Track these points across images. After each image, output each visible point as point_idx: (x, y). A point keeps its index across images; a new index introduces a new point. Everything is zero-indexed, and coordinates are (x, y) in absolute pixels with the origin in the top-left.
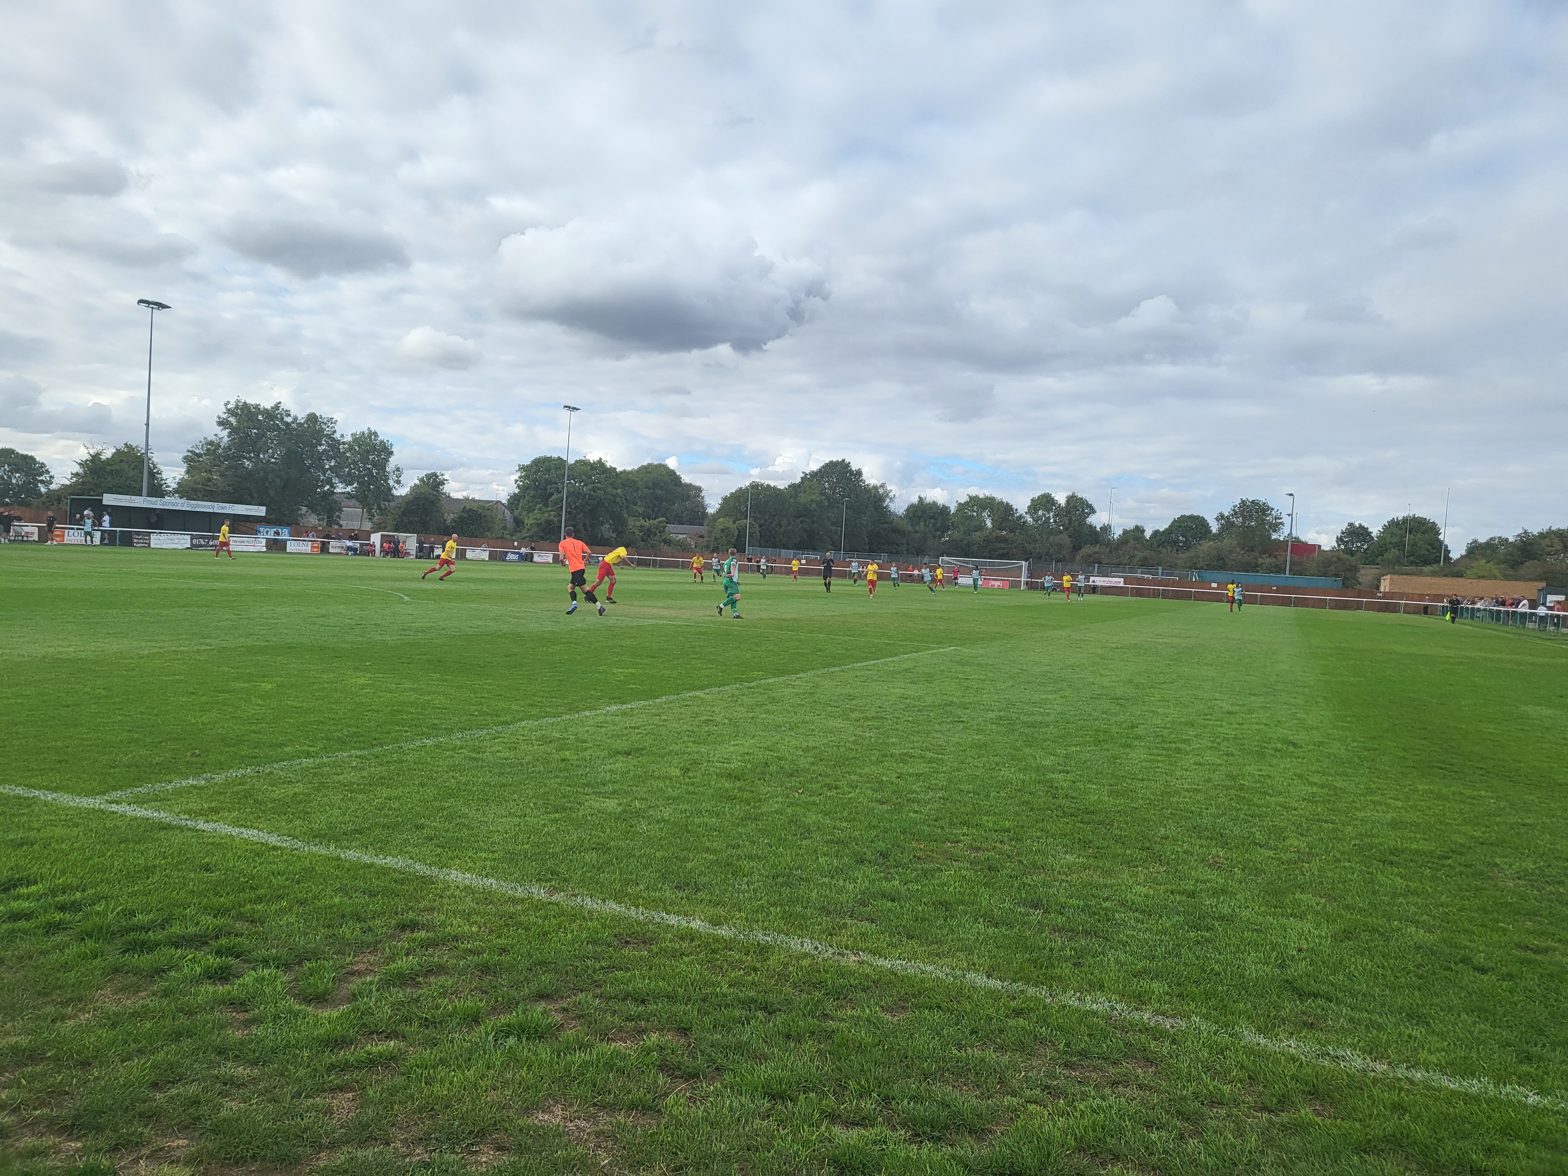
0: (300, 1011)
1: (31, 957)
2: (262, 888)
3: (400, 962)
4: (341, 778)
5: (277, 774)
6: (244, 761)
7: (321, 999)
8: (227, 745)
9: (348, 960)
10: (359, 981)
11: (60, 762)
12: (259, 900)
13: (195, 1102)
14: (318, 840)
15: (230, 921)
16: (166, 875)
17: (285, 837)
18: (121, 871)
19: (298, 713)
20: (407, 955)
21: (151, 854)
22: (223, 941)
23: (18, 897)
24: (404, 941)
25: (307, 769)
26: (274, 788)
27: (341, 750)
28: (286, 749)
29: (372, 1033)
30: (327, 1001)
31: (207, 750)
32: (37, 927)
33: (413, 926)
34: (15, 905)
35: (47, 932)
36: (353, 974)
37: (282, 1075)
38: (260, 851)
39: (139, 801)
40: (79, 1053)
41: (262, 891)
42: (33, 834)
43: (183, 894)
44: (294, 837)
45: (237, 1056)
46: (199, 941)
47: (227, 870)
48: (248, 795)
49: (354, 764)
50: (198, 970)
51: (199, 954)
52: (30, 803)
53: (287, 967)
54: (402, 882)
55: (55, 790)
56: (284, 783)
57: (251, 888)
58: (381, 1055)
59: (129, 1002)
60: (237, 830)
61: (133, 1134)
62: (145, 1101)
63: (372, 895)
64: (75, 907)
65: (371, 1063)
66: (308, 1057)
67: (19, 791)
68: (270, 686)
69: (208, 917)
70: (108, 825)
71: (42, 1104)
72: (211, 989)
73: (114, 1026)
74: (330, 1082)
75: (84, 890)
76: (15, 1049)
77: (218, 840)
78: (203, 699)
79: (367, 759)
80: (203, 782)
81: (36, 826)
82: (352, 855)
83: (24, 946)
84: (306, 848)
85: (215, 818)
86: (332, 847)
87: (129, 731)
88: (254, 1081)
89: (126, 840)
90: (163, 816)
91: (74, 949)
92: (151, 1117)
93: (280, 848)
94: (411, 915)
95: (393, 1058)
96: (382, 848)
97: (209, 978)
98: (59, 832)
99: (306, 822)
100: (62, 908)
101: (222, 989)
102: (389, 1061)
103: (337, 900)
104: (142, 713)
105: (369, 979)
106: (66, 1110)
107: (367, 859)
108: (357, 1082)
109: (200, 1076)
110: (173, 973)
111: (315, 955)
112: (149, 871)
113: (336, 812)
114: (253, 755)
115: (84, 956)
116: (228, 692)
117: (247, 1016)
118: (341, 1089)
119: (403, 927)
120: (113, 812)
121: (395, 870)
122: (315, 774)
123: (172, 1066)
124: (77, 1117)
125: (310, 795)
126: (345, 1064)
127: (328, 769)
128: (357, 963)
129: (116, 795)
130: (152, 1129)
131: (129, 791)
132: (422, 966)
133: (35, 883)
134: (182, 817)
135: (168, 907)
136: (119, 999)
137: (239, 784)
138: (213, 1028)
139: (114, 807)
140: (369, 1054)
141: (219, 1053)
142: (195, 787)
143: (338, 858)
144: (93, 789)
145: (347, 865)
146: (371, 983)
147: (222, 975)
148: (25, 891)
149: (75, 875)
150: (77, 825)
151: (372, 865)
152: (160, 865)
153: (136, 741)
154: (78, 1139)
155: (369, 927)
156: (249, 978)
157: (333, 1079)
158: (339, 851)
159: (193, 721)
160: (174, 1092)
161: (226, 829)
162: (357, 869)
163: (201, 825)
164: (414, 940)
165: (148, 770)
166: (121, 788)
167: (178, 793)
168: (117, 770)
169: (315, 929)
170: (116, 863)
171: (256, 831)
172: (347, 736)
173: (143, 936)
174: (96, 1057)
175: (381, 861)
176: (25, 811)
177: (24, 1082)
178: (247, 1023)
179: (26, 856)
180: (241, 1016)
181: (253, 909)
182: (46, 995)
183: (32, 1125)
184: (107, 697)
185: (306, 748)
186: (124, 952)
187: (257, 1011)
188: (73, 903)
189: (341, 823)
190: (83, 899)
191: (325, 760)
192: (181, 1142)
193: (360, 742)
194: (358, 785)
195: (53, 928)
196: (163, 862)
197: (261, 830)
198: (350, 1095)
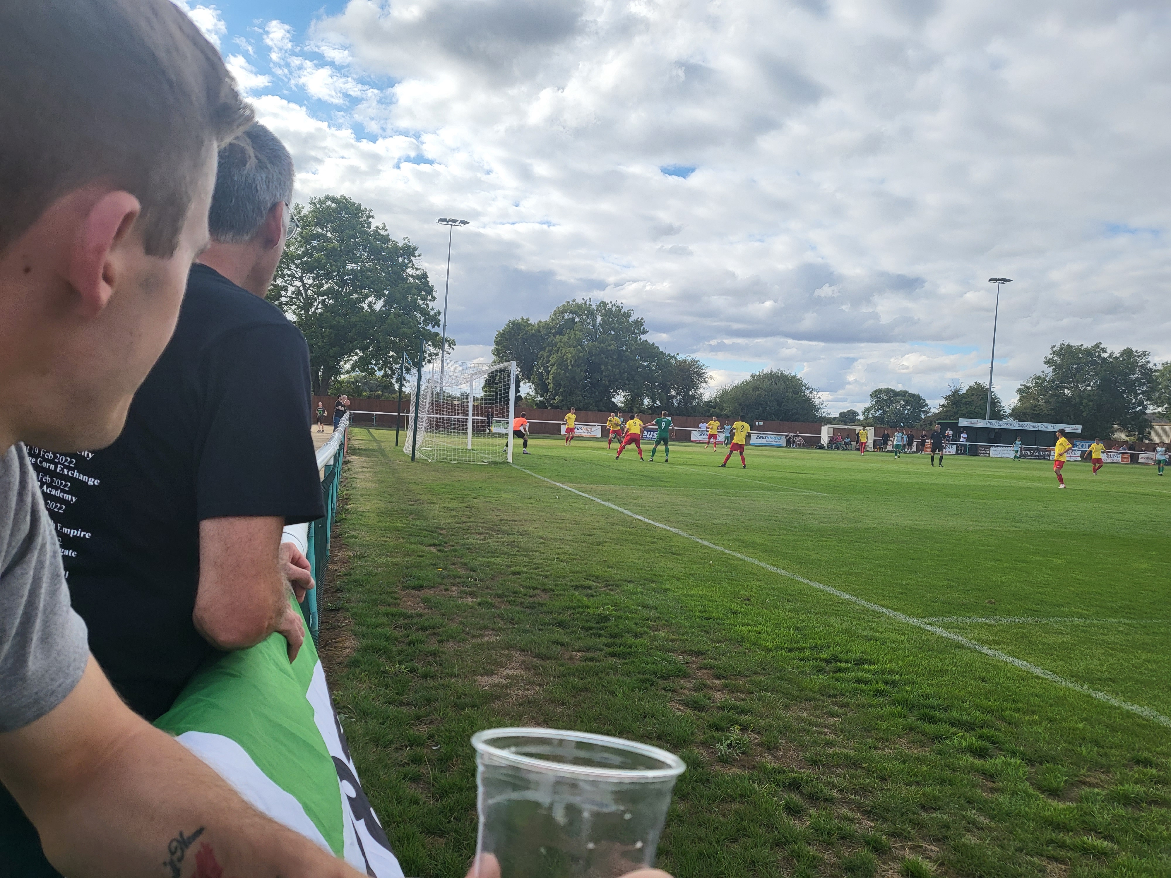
0: (1033, 795)
1: (864, 707)
2: (1021, 702)
3: (1127, 786)
4: (1105, 637)
5: (1052, 626)
6: (1027, 612)
7: (1054, 793)
8: (1016, 599)
9: (1082, 771)
10: (1088, 790)
11: (902, 594)
12: (1018, 710)
13: (945, 826)
14: (1075, 679)
15: (993, 719)
16: (954, 678)
17: (1048, 672)
18: (926, 668)
19: (1080, 584)
20: (1136, 783)
21: (947, 662)
22: (985, 730)
23: (863, 670)
24: (1135, 772)
25: (1077, 626)
26: (1047, 635)
27: (1112, 617)
28: (1062, 609)
29: (1091, 830)
30: (1058, 796)
31: (1000, 601)
32: (870, 690)
33: (1147, 763)
34: (860, 674)
35: (876, 695)
36: (1085, 783)
37: (1011, 833)
38: (1025, 678)
39: (946, 626)
40: (881, 771)
41: (1021, 705)
42: (878, 634)
43: (963, 693)
44: (1055, 673)
45: (980, 808)
46: (969, 727)
47: (998, 684)
48: (1024, 636)
49: (1121, 629)
50: (964, 744)
51: (967, 735)
52: (880, 615)
53: (1031, 762)
54: (1144, 727)
55: (896, 610)
56: (1055, 633)
57: (1014, 701)
58: (1094, 847)
59: (916, 751)
60: (1011, 659)
61: (904, 830)
62: (914, 813)
63: (1113, 729)
64: (893, 684)
65: (1085, 851)
66: (1033, 828)
67: (875, 607)
68: (1060, 562)
69: (978, 712)
70: (923, 638)
71: (856, 793)
72: (971, 759)
73: (904, 762)
74: (1048, 851)
75: (900, 675)
76: (846, 756)
77: (994, 663)
78: (1005, 565)
79: (1134, 627)
80: (993, 622)
81: (880, 630)
82: (1100, 695)
83: (862, 699)
84: (1063, 683)
85: (996, 647)
86: (1086, 686)
87: (949, 580)
88: (990, 829)
89: (932, 650)
90: (961, 640)
91: (889, 709)
92: (918, 825)
93: (1042, 679)
94: (1146, 754)
95: (1105, 854)
96: (1132, 696)
97: (971, 752)
98: (894, 636)
99: (1068, 664)
100: (886, 683)
101: (978, 762)
102: (1101, 855)
103: (1081, 726)
104: (960, 570)
105: (1096, 790)
106: (868, 802)
107: (1115, 702)
108: (1070, 859)
109: (953, 811)
110: (947, 742)
111: (1054, 760)
112: (943, 672)
113: (1096, 662)
114: (1035, 609)
115: (894, 715)
116: (1026, 562)
117: (993, 785)
118: (1057, 860)
119: (1138, 762)
120: (928, 631)
121: (1139, 717)
122: (1083, 631)
123: (936, 799)
124: (873, 807)
125: (1075, 645)
126: (1063, 843)
127: (1096, 628)
128: (1089, 776)
129: (931, 620)
130: (917, 832)
131: (941, 619)
132: (1147, 795)
133: (874, 664)
134: (973, 642)
135: (952, 698)
136: (911, 747)
137: (1020, 628)
138: (968, 784)
139: (929, 628)
140: (1084, 843)
141: (968, 802)
142: (987, 624)
143: (1089, 696)
144: (918, 614)
145: (1095, 702)
146: (1098, 794)
147: (981, 753)
148: (867, 667)
149: (897, 665)
150: (904, 634)
151: (1119, 708)
152: (951, 670)
153: (951, 587)
154: (872, 821)
155: (1106, 753)
156: (999, 760)
157: (1050, 850)
158: (1091, 690)
159: (995, 579)
160: (935, 815)
161: (1002, 656)
162: (1103, 708)
163: (985, 650)
164: (1145, 774)
165: (956, 608)
166: (936, 616)
167: (974, 626)
168: (936, 604)
169: (1059, 742)
170: (923, 663)
171: (1025, 663)
172: (1120, 607)
173: (932, 713)
174: (890, 777)
175: (1127, 707)
176: (876, 620)
177: (848, 776)
178: (993, 790)
179: (871, 647)
180: (990, 784)
181: (1011, 715)
182: (869, 731)
183: (849, 803)
184: (938, 556)
185: (1080, 610)
186: (918, 720)
187: (1001, 784)
188: (893, 682)
189: (1098, 671)
190: (899, 680)
191: (1095, 622)
192: (933, 848)
193: (1130, 613)
194: (1120, 645)
195: (879, 693)
196: (954, 668)
197: (1030, 663)
198: (1063, 867)
